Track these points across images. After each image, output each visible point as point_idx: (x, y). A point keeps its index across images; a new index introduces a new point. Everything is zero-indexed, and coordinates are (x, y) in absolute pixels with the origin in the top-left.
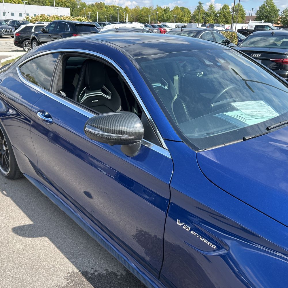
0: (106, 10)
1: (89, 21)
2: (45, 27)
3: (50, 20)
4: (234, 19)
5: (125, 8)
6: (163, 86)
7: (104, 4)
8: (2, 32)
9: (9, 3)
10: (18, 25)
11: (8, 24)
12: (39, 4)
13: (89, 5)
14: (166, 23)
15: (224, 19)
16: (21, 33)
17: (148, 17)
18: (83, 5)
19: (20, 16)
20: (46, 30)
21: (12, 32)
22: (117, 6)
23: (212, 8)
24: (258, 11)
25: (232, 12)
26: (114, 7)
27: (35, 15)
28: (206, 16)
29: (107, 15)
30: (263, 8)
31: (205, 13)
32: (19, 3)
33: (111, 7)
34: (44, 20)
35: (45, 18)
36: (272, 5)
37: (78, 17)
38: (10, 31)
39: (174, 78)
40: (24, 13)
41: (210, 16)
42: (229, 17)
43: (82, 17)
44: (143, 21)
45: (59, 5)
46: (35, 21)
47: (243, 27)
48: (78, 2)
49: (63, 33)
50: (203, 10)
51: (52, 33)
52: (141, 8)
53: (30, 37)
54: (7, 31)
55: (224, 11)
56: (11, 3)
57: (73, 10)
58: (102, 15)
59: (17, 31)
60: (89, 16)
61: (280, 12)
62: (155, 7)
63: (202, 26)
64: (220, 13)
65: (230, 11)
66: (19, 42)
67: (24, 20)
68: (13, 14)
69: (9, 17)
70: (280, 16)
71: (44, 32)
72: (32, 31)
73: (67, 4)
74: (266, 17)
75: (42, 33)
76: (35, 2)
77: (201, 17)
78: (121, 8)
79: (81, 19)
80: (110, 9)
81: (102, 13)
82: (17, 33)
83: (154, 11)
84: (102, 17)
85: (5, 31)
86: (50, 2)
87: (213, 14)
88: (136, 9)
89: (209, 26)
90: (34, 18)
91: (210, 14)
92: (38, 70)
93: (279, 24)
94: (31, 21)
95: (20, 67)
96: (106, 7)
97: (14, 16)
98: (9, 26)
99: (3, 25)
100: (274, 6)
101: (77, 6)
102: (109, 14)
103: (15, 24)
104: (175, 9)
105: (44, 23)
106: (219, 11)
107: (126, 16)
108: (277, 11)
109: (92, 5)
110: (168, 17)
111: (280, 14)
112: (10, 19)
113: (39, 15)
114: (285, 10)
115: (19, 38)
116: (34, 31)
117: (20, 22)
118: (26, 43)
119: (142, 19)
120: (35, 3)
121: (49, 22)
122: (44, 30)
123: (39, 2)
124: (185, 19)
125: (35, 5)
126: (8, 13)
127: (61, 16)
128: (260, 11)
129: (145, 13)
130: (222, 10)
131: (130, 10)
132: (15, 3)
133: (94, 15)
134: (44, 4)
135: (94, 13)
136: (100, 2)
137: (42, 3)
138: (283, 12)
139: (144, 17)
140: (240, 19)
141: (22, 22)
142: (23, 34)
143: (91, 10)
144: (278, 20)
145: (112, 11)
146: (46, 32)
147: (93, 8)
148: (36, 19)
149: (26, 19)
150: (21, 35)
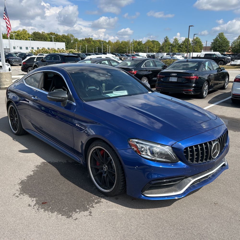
0: (93, 43)
1: (78, 52)
2: (44, 57)
3: (49, 52)
4: (194, 49)
5: (108, 42)
6: (96, 88)
7: (92, 39)
8: (13, 62)
9: (18, 39)
10: (25, 56)
11: (17, 56)
12: (41, 40)
13: (81, 40)
14: (139, 53)
15: (186, 49)
16: (27, 63)
17: (126, 48)
18: (76, 40)
19: (26, 49)
20: (44, 60)
21: (20, 61)
22: (102, 40)
23: (176, 41)
24: (213, 42)
25: (192, 44)
26: (100, 41)
27: (38, 48)
28: (171, 47)
29: (94, 47)
30: (216, 40)
31: (171, 45)
32: (26, 40)
33: (97, 42)
34: (44, 52)
35: (45, 51)
36: (223, 38)
37: (70, 49)
38: (19, 61)
39: (103, 84)
40: (30, 47)
41: (175, 47)
42: (190, 48)
43: (73, 49)
44: (122, 52)
45: (57, 40)
46: (38, 53)
47: (198, 55)
48: (72, 38)
49: (55, 62)
50: (169, 42)
51: (48, 62)
52: (121, 41)
53: (33, 65)
54: (16, 61)
55: (186, 43)
56: (20, 40)
57: (67, 44)
58: (90, 47)
59: (24, 61)
60: (80, 48)
61: (231, 43)
62: (131, 41)
63: (167, 55)
64: (183, 45)
65: (191, 43)
66: (25, 68)
67: (30, 52)
68: (21, 48)
69: (18, 50)
70: (230, 46)
71: (43, 61)
72: (34, 61)
73: (63, 40)
74: (219, 47)
75: (41, 62)
76: (39, 38)
77: (167, 47)
78: (105, 42)
79: (73, 51)
80: (96, 42)
81: (91, 46)
82: (24, 62)
83: (131, 44)
84: (90, 49)
85: (15, 61)
86: (50, 39)
87: (178, 45)
88: (116, 42)
89: (172, 55)
90: (37, 51)
91: (175, 45)
92: (35, 82)
93: (230, 52)
94: (34, 53)
95: (25, 79)
96: (93, 41)
97: (22, 49)
98: (18, 57)
99: (14, 56)
100: (225, 38)
101: (71, 41)
102: (96, 46)
103: (22, 55)
104: (147, 42)
105: (44, 54)
106: (182, 43)
107: (109, 48)
108: (228, 42)
109: (83, 40)
110: (141, 48)
111: (230, 44)
112: (19, 52)
113: (41, 49)
114: (234, 41)
115: (25, 65)
116: (36, 61)
117: (26, 54)
118: (30, 69)
119: (121, 50)
120: (39, 40)
121: (48, 53)
122: (43, 60)
123: (42, 38)
124: (155, 49)
125: (38, 41)
126: (18, 47)
127: (58, 49)
128: (214, 43)
129: (124, 45)
130: (184, 42)
131: (112, 43)
132: (23, 39)
133: (84, 48)
134: (45, 40)
135: (84, 46)
136: (89, 38)
137: (44, 39)
138: (232, 43)
139: (123, 48)
140: (199, 49)
141: (28, 54)
142: (28, 62)
143: (81, 44)
144: (229, 49)
145: (98, 44)
146: (44, 62)
147: (83, 42)
148: (39, 51)
149: (31, 52)
150: (27, 64)
